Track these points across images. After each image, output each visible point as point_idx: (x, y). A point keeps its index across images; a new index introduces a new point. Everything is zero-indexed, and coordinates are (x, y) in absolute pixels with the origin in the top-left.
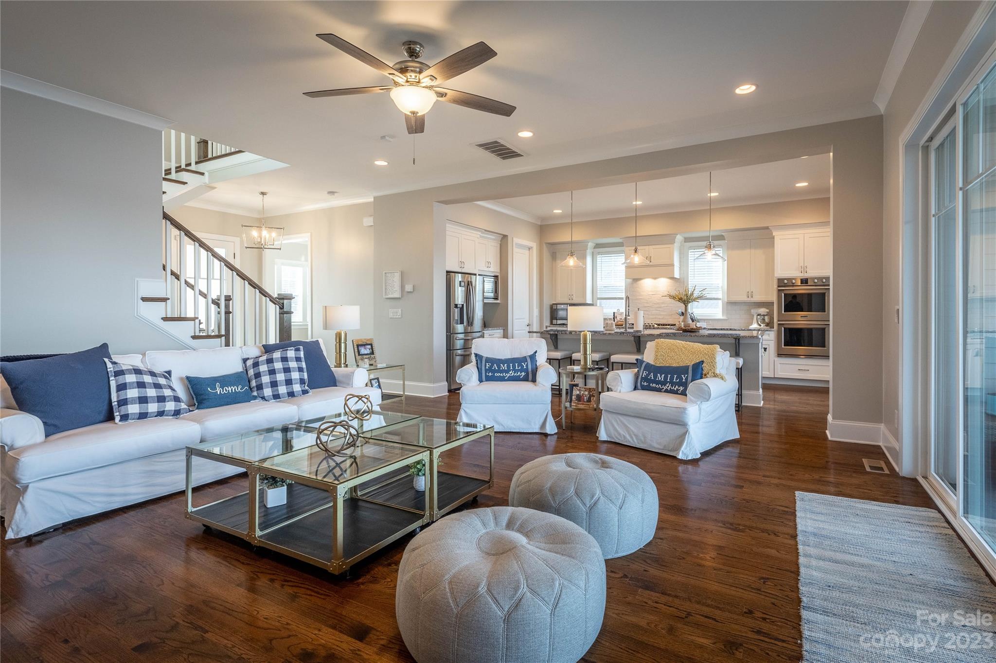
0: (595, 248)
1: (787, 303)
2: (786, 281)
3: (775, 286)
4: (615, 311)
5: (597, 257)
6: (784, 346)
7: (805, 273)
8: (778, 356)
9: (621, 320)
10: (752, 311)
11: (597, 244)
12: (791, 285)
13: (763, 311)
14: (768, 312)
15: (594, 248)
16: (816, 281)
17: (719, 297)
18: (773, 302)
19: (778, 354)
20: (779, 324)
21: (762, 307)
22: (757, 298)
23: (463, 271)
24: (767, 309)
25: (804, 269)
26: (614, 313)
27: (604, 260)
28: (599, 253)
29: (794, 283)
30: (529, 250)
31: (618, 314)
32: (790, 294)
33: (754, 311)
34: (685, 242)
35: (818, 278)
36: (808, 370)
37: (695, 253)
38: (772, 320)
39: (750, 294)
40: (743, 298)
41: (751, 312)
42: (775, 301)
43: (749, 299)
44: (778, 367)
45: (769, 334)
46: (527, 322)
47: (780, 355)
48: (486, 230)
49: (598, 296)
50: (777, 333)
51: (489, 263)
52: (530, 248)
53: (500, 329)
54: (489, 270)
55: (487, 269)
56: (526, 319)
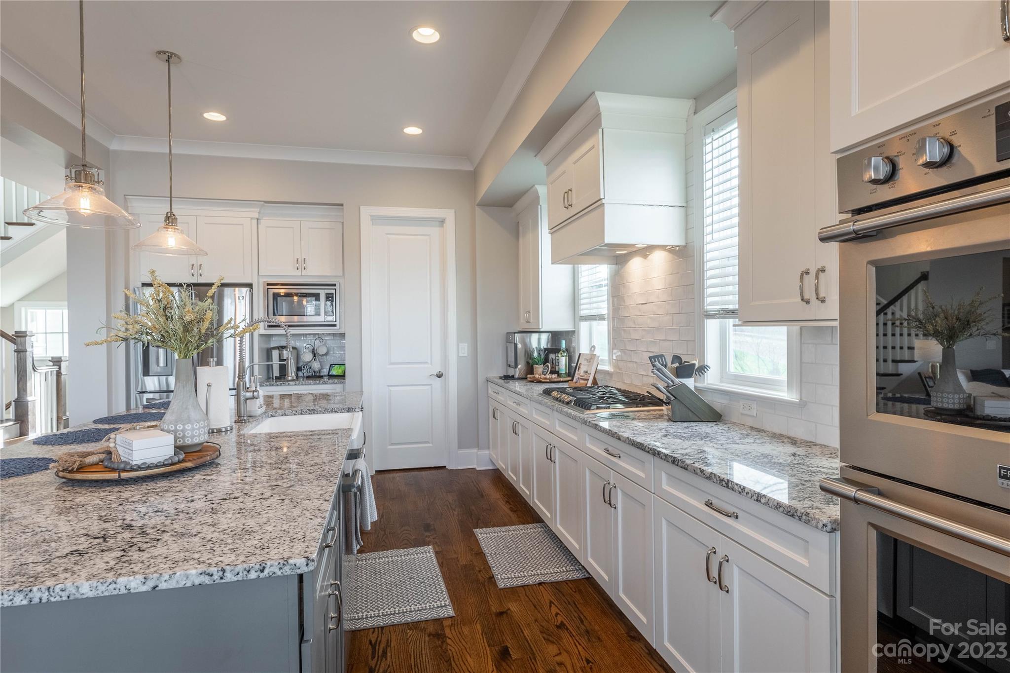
9: (585, 377)
23: (201, 281)
30: (442, 226)
31: (585, 359)
45: (807, 544)
46: (437, 369)
49: (583, 313)
51: (301, 263)
52: (442, 222)
53: (330, 384)
54: (304, 273)
55: (298, 273)
56: (431, 364)
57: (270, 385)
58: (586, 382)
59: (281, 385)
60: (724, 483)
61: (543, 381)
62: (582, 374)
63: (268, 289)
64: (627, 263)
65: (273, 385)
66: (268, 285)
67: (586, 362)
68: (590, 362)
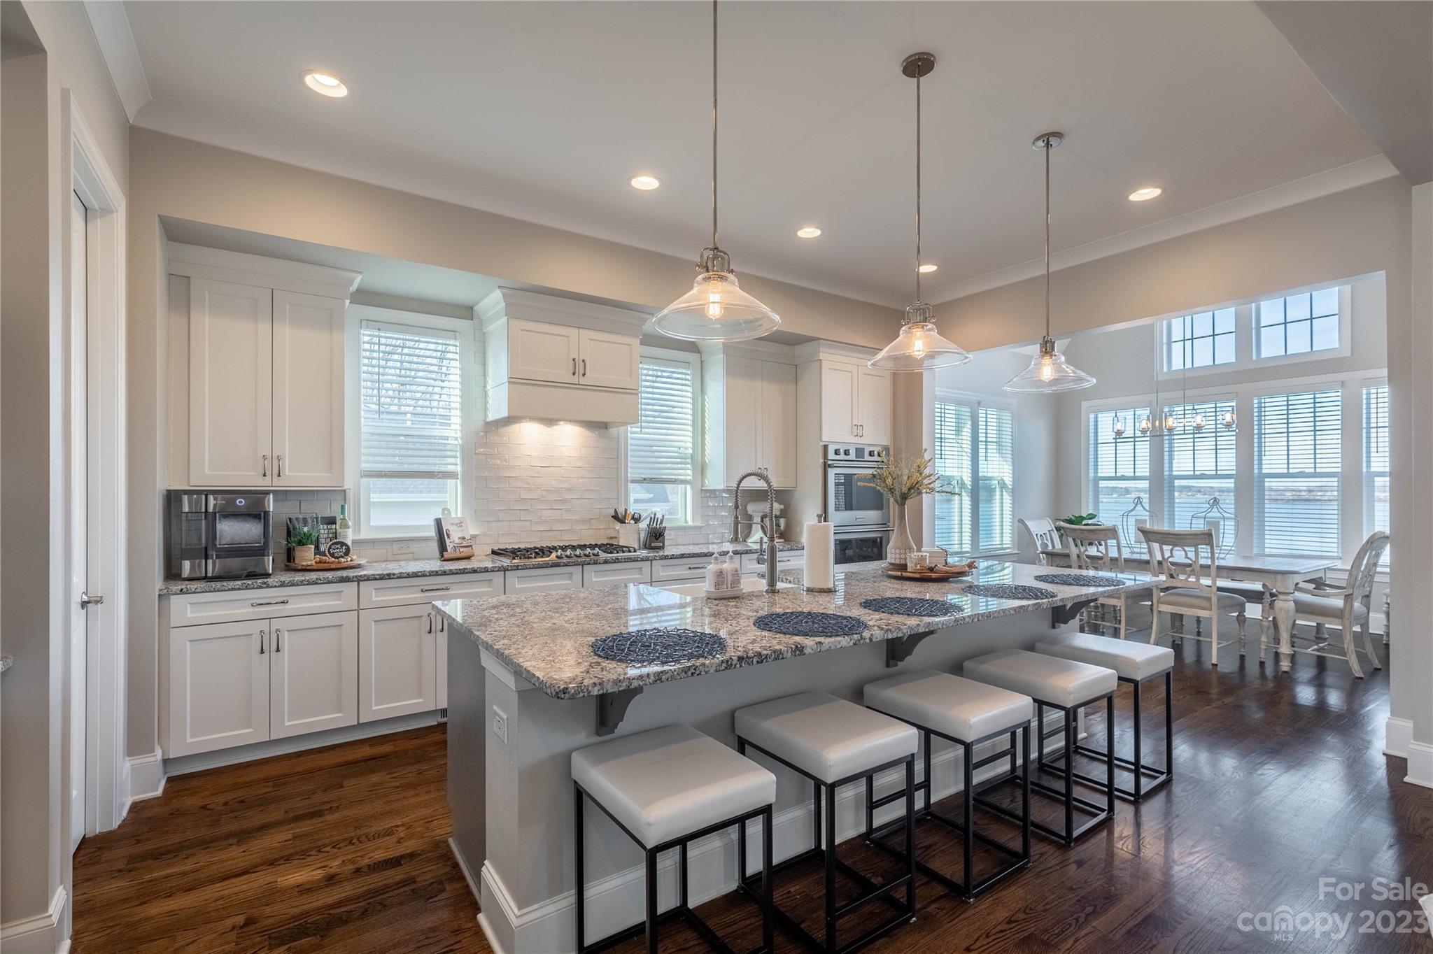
4: (444, 515)
7: (860, 437)
17: (688, 479)
25: (859, 430)
26: (439, 521)
31: (452, 524)
49: (365, 467)
58: (469, 549)
62: (457, 541)
67: (455, 527)
68: (461, 526)
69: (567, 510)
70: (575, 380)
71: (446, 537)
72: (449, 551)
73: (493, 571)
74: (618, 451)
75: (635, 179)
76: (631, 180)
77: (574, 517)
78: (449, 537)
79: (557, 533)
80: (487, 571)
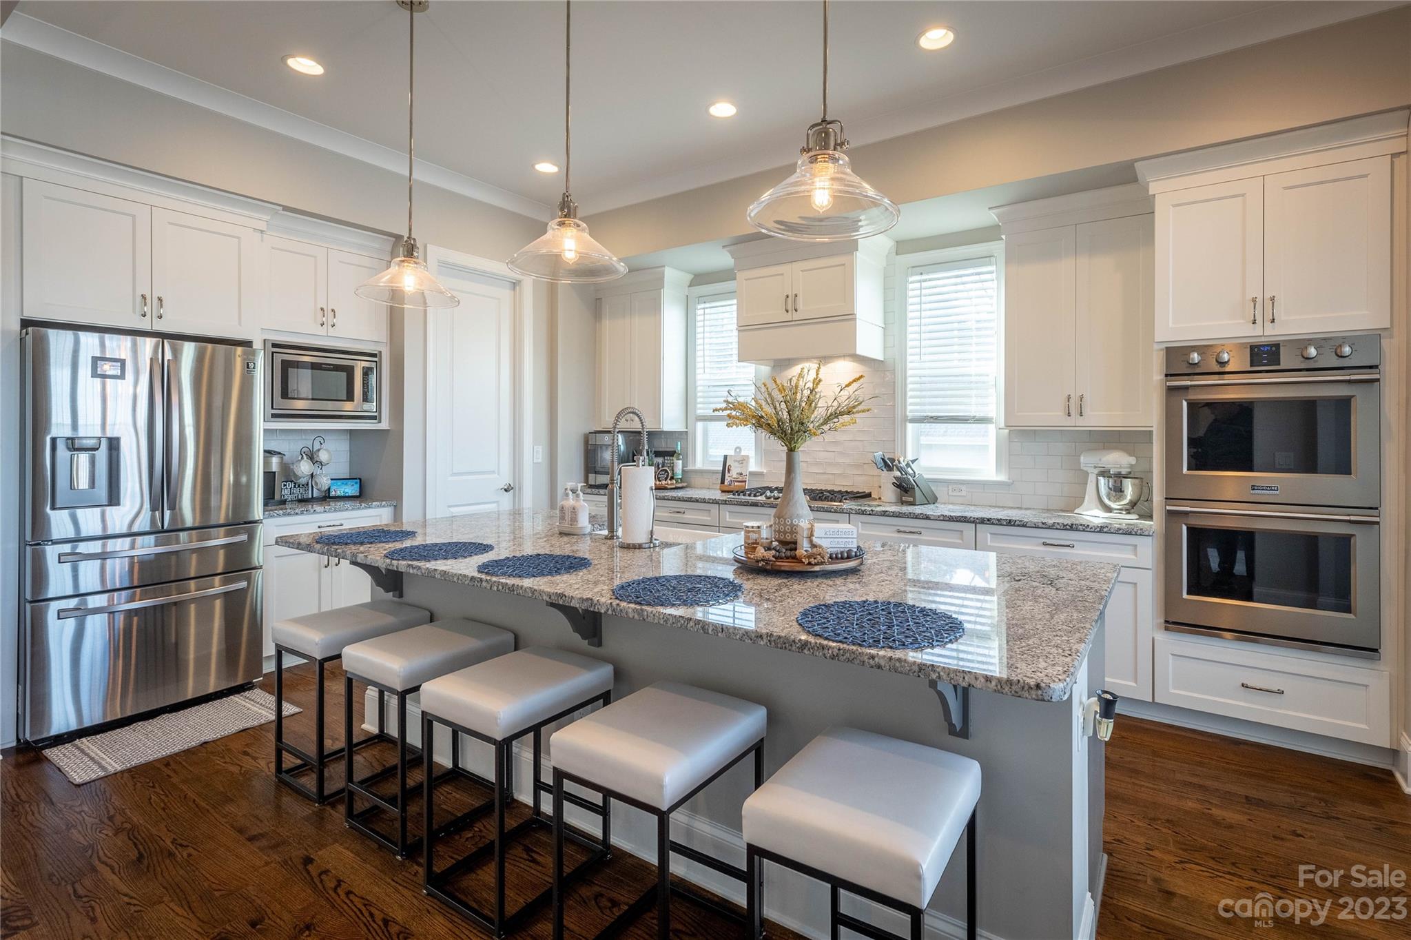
0: (692, 284)
1: (1201, 433)
2: (1195, 357)
3: (1157, 376)
4: (731, 452)
5: (696, 309)
6: (1189, 593)
7: (1268, 324)
8: (1167, 629)
9: (741, 479)
10: (1082, 458)
11: (695, 275)
12: (1217, 368)
13: (1118, 460)
14: (1131, 466)
15: (690, 286)
16: (1312, 351)
17: (990, 415)
18: (1151, 432)
19: (1167, 622)
20: (1170, 513)
21: (1116, 448)
22: (1098, 417)
23: (159, 327)
24: (1131, 455)
25: (1264, 307)
26: (726, 457)
27: (712, 317)
28: (703, 298)
29: (1223, 364)
30: (514, 289)
31: (735, 461)
32: (1210, 405)
33: (1089, 461)
34: (897, 254)
35: (1320, 342)
36: (1281, 693)
37: (924, 284)
38: (1146, 490)
39: (1073, 406)
40: (1054, 417)
41: (1079, 463)
42: (1154, 430)
43: (1069, 422)
44: (1168, 667)
45: (1135, 546)
46: (506, 480)
47: (1173, 624)
48: (286, 208)
49: (700, 412)
50: (1162, 542)
51: (327, 315)
52: (515, 285)
53: (375, 507)
54: (332, 332)
55: (322, 331)
56: (499, 474)
57: (284, 515)
58: (744, 484)
59: (302, 513)
60: (1068, 527)
61: (669, 487)
62: (735, 476)
63: (273, 353)
64: (791, 368)
65: (289, 514)
66: (274, 345)
67: (736, 464)
68: (742, 463)
69: (840, 453)
70: (788, 317)
71: (727, 471)
72: (726, 484)
73: (709, 503)
74: (894, 385)
75: (713, 107)
76: (708, 111)
77: (847, 461)
78: (729, 472)
79: (830, 476)
80: (705, 502)
